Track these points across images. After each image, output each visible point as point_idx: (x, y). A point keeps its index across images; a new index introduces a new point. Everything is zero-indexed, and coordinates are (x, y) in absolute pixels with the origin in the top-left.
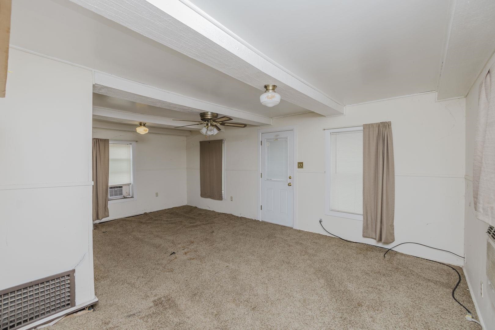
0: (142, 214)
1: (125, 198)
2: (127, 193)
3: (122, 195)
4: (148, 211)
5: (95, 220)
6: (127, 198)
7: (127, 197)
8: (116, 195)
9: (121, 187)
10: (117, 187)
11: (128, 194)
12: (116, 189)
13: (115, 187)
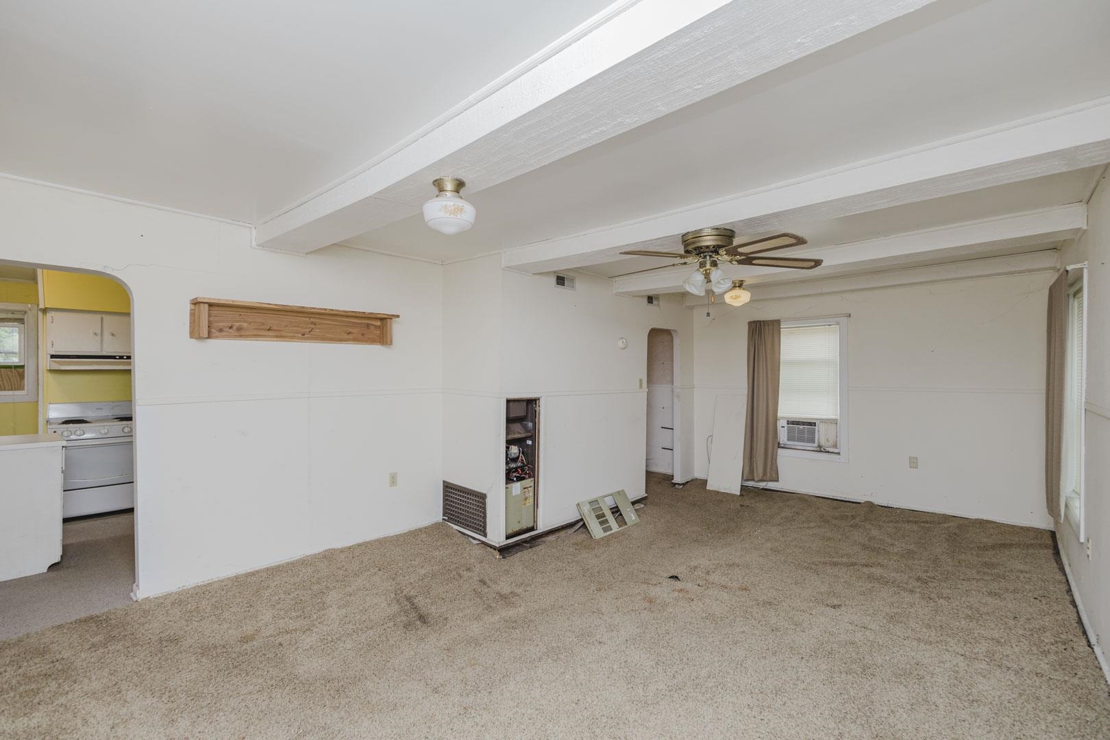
0: (859, 503)
1: (820, 449)
2: (827, 440)
3: (814, 442)
4: (878, 500)
5: (747, 480)
6: (828, 452)
7: (831, 450)
8: (801, 440)
9: (813, 424)
10: (804, 424)
11: (831, 442)
12: (801, 427)
13: (798, 423)
